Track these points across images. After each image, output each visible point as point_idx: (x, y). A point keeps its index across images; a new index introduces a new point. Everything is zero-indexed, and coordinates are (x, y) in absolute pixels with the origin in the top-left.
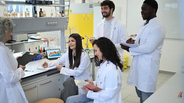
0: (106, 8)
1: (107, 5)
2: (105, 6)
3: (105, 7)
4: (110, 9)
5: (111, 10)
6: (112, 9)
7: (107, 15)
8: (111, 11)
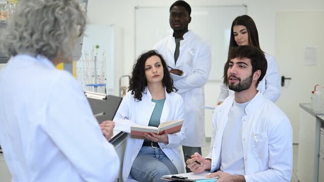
0: (242, 65)
1: (249, 57)
2: (241, 58)
3: (242, 61)
4: (254, 71)
5: (254, 75)
6: (259, 72)
7: (239, 84)
8: (256, 78)
